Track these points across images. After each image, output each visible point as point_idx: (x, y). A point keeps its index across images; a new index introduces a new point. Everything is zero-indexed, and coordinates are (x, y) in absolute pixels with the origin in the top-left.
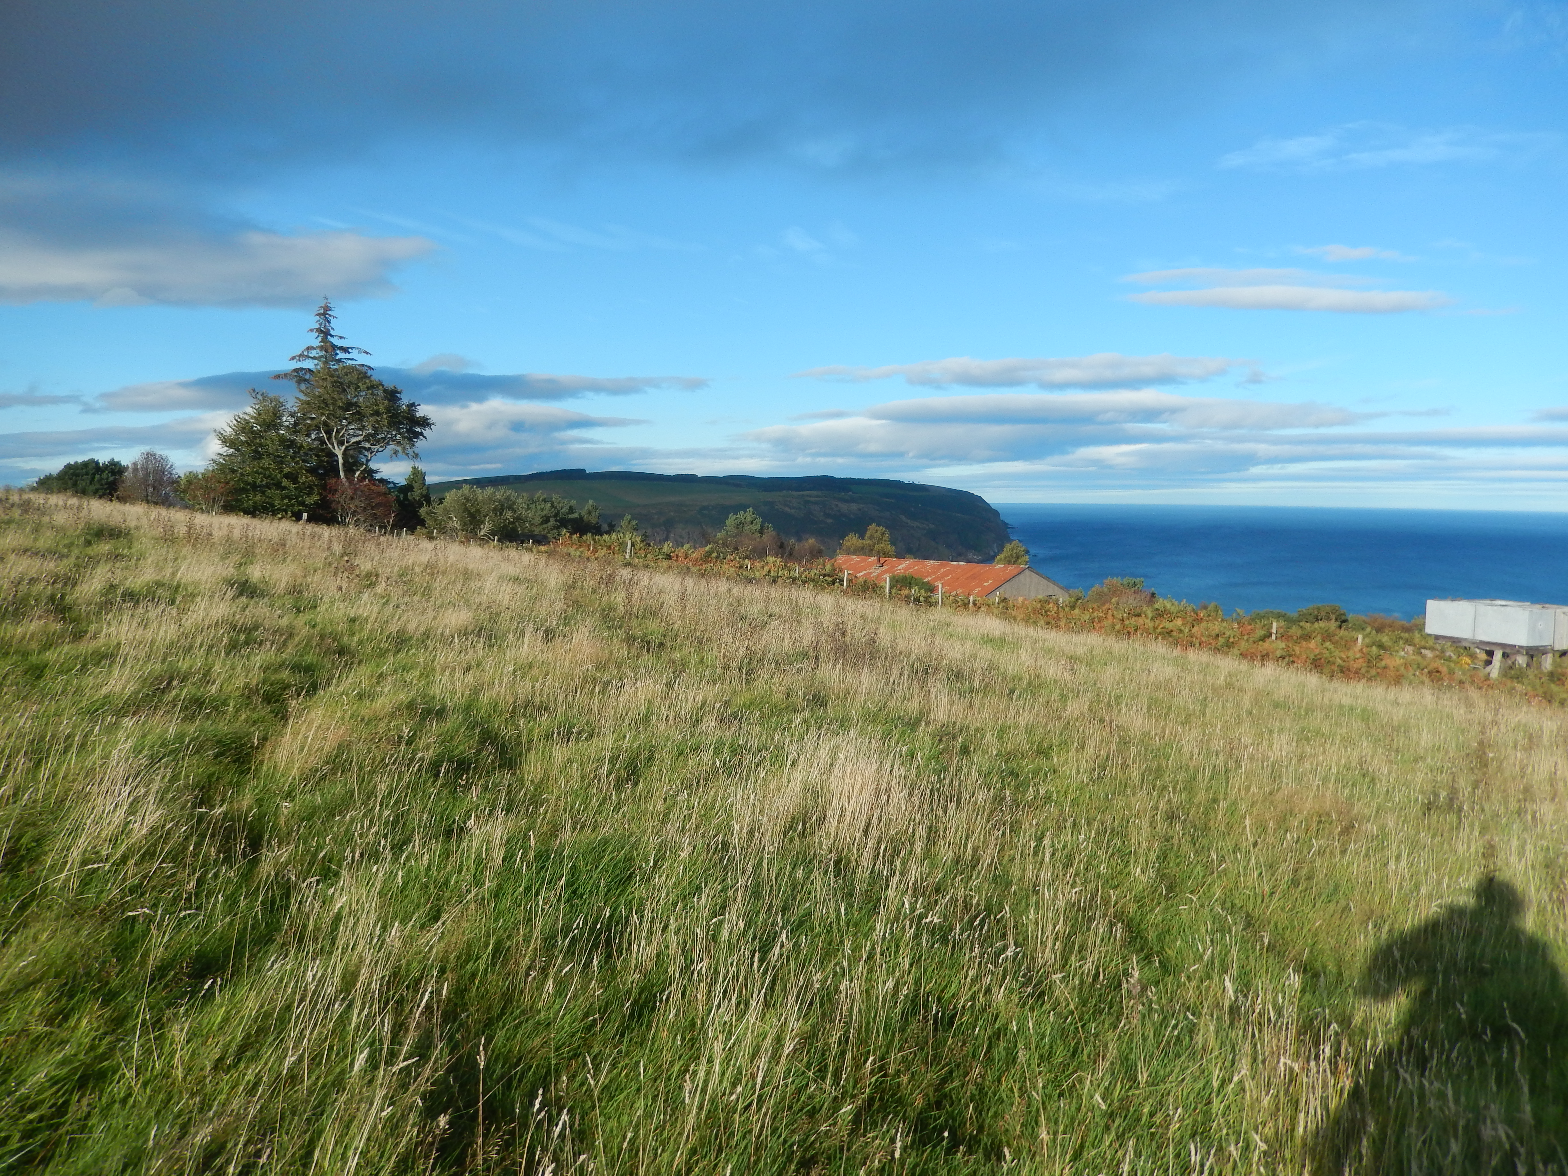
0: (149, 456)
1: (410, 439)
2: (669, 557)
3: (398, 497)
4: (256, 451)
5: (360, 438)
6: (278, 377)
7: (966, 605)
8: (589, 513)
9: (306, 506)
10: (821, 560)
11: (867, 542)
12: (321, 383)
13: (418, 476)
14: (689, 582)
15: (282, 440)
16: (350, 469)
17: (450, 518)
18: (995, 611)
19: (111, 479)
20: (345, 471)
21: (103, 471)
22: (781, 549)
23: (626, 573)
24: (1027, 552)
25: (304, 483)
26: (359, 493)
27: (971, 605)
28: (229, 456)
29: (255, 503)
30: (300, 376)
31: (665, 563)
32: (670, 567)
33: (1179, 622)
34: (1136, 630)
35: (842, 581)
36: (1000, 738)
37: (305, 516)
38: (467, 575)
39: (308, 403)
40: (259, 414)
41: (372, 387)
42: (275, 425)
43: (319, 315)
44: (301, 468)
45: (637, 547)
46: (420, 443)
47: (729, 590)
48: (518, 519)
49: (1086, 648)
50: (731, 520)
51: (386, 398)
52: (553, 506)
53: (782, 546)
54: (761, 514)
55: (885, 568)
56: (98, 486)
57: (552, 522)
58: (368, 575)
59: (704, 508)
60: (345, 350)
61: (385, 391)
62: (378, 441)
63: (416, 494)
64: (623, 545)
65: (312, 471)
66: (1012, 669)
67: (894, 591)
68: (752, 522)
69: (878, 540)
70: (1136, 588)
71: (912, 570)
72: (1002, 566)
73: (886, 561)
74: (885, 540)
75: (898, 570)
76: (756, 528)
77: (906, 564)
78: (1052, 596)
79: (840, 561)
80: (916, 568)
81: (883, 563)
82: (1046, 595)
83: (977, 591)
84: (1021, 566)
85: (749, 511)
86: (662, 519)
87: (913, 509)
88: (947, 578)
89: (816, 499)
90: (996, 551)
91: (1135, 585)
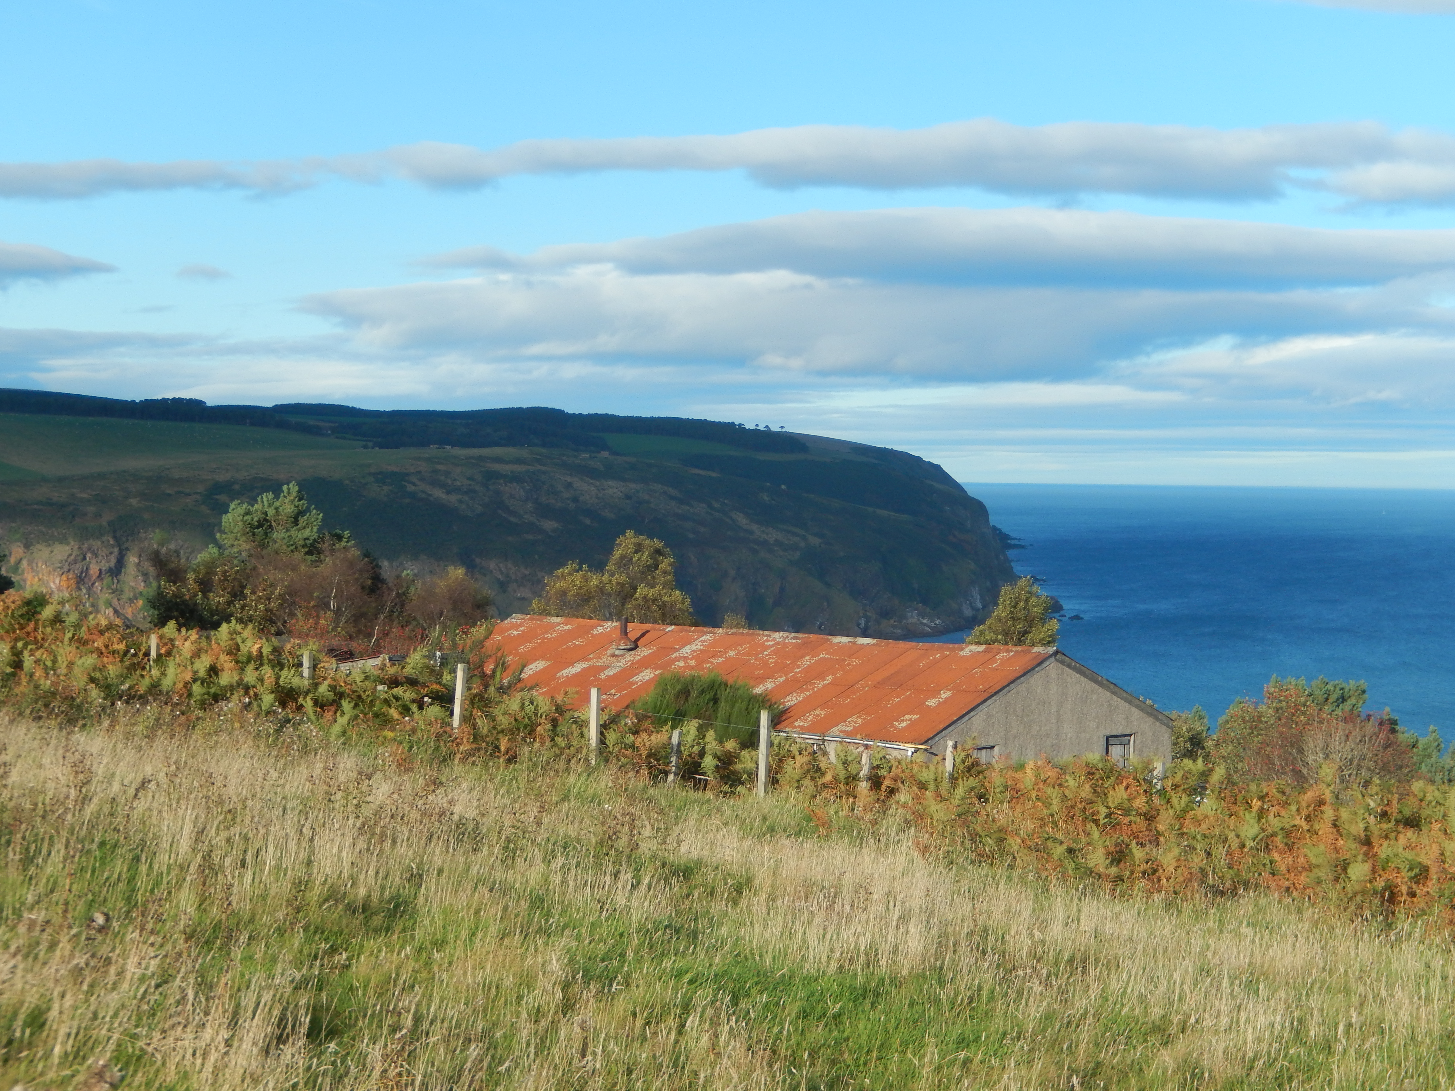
11: (613, 576)
24: (1056, 607)
27: (863, 788)
50: (237, 517)
53: (375, 587)
55: (643, 652)
67: (612, 737)
68: (295, 520)
69: (643, 573)
70: (1347, 706)
71: (721, 660)
72: (982, 648)
73: (648, 632)
74: (665, 572)
75: (678, 659)
76: (305, 536)
77: (704, 641)
78: (1125, 736)
79: (516, 633)
80: (732, 653)
81: (638, 639)
82: (1108, 734)
83: (904, 724)
84: (1036, 649)
85: (289, 489)
86: (107, 517)
87: (766, 497)
88: (820, 684)
89: (516, 467)
90: (979, 605)
91: (1345, 700)
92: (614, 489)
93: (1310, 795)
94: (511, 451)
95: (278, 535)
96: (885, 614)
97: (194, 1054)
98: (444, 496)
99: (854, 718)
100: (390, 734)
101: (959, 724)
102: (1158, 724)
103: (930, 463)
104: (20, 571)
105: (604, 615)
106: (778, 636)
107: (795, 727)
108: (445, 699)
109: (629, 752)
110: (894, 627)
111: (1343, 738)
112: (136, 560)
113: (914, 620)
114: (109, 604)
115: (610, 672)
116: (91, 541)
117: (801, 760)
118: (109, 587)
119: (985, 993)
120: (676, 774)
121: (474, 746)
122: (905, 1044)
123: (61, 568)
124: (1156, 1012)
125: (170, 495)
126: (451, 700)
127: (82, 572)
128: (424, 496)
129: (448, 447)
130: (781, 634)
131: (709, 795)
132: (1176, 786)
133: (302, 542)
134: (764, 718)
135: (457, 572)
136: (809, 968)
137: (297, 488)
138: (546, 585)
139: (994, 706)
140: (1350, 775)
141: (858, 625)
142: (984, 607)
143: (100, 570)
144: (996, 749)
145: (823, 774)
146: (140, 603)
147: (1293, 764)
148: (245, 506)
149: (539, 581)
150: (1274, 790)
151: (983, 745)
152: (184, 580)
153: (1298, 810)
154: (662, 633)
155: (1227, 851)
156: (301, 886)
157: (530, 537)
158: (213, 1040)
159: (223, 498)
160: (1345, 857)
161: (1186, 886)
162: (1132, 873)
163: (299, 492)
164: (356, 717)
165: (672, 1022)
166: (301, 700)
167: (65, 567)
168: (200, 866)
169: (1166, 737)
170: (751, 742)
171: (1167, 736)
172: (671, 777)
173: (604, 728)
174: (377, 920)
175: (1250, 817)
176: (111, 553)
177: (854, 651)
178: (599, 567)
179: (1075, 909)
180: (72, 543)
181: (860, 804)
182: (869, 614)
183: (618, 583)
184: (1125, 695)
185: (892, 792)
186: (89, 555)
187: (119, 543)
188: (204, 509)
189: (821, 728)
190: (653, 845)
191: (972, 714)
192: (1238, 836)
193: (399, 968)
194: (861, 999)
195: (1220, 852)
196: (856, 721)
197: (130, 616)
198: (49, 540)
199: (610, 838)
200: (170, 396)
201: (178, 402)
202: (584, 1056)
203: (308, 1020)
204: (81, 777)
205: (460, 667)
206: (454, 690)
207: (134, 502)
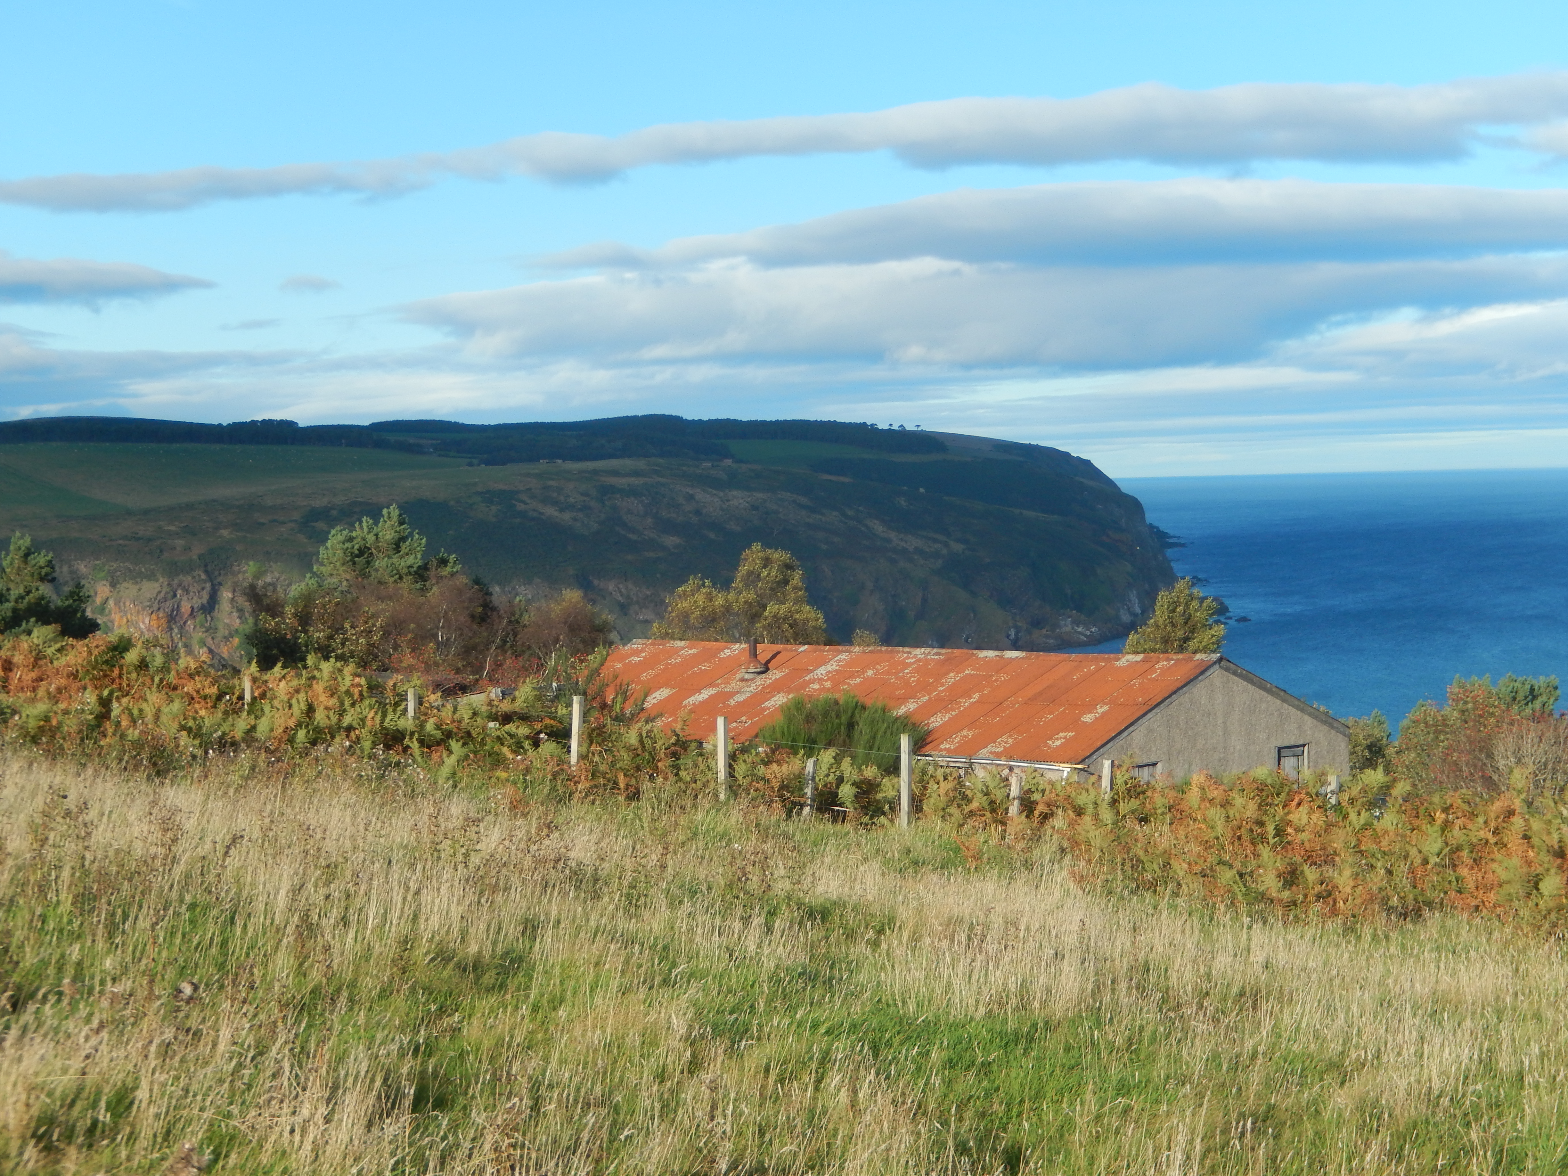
7: (996, 808)
11: (733, 597)
24: (1222, 610)
27: (1015, 810)
35: (564, 735)
50: (335, 543)
53: (485, 615)
55: (775, 675)
59: (314, 514)
67: (741, 769)
68: (397, 546)
69: (772, 589)
70: (1538, 704)
71: (858, 680)
72: (1139, 657)
73: (779, 653)
74: (795, 588)
75: (812, 681)
76: (409, 563)
77: (840, 661)
78: (1298, 746)
79: (637, 659)
80: (870, 673)
81: (768, 662)
82: (1279, 745)
83: (1058, 743)
84: (1199, 656)
85: (389, 513)
86: (197, 550)
87: (903, 502)
88: (966, 703)
89: (633, 480)
90: (1138, 610)
91: (1535, 697)
92: (739, 499)
93: (1498, 806)
94: (628, 463)
95: (381, 563)
96: (1037, 623)
97: (292, 1131)
98: (556, 514)
99: (1004, 738)
100: (503, 775)
101: (1117, 740)
102: (1333, 732)
103: (1078, 458)
104: (107, 611)
105: (734, 636)
106: (919, 652)
107: (941, 750)
108: (561, 735)
109: (760, 785)
110: (1047, 637)
111: (1536, 740)
112: (230, 595)
113: (1068, 629)
114: (203, 643)
115: (740, 698)
116: (181, 577)
117: (945, 786)
118: (202, 626)
119: (1147, 1034)
120: (812, 806)
121: (592, 783)
122: (1061, 1092)
123: (150, 607)
124: (1334, 1048)
125: (263, 524)
126: (567, 734)
127: (173, 611)
128: (535, 514)
129: (560, 461)
130: (923, 650)
131: (848, 827)
132: (1352, 801)
133: (405, 571)
134: (905, 742)
135: (572, 596)
136: (957, 1013)
137: (397, 512)
138: (669, 605)
139: (1155, 719)
140: (1544, 780)
141: (1008, 636)
142: (1143, 612)
143: (192, 608)
144: (1159, 766)
145: (970, 801)
146: (236, 641)
147: (1483, 770)
148: (345, 533)
149: (662, 602)
150: (1459, 801)
151: (1146, 761)
152: (282, 614)
153: (1486, 822)
154: (794, 653)
155: (1410, 868)
156: (406, 943)
157: (652, 554)
158: (313, 1115)
159: (321, 525)
160: (1538, 872)
161: (1366, 909)
162: (1306, 896)
163: (400, 515)
164: (467, 757)
165: (809, 1079)
166: (406, 741)
167: (155, 606)
168: (297, 926)
169: (1343, 747)
170: (893, 769)
171: (1343, 745)
172: (807, 810)
173: (732, 758)
174: (488, 978)
175: (1433, 831)
176: (203, 589)
177: (1002, 665)
178: (725, 584)
179: (1245, 936)
180: (161, 580)
181: (1011, 829)
182: (1020, 624)
183: (746, 602)
184: (1297, 703)
185: (1045, 817)
186: (179, 592)
187: (210, 577)
188: (302, 538)
189: (969, 750)
190: (787, 885)
191: (1131, 729)
192: (1420, 852)
193: (512, 1029)
194: (1013, 1046)
195: (1402, 868)
196: (1006, 741)
197: (225, 655)
198: (137, 577)
199: (739, 879)
200: (259, 418)
201: (268, 424)
202: (712, 1118)
203: (412, 1091)
204: (169, 834)
205: (576, 699)
206: (571, 725)
207: (225, 533)
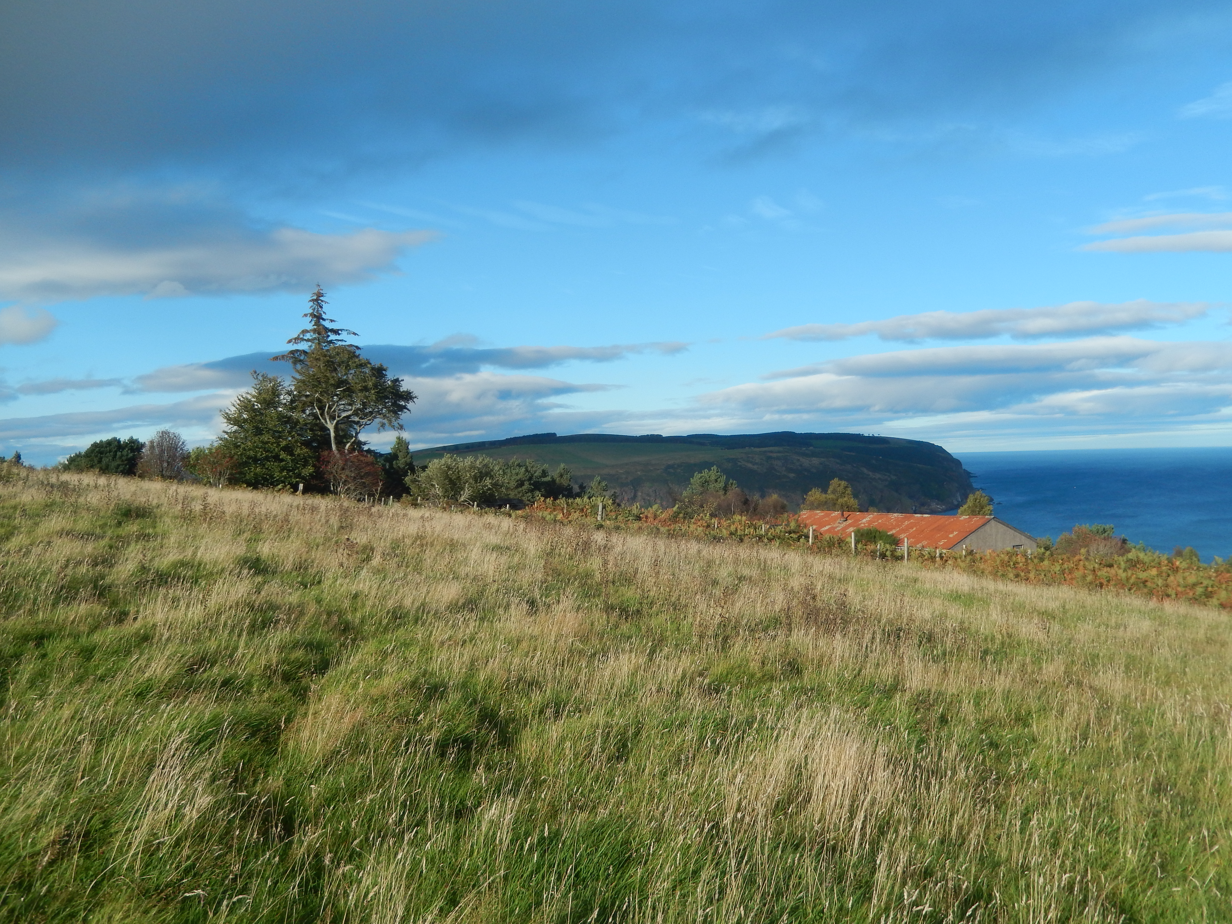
0: (164, 434)
1: (395, 413)
2: (638, 518)
3: (384, 466)
4: (257, 428)
5: (350, 413)
6: (276, 358)
7: (932, 558)
8: (561, 476)
9: (303, 478)
10: (786, 515)
11: (830, 496)
12: (315, 363)
13: (402, 444)
14: (661, 544)
15: (280, 416)
16: (340, 442)
17: (433, 485)
18: (962, 565)
19: (131, 455)
20: (336, 444)
21: (124, 449)
22: (746, 506)
23: (599, 537)
24: (991, 500)
25: (299, 455)
26: (349, 464)
27: (938, 559)
28: (235, 432)
29: (255, 474)
30: (295, 357)
31: (636, 525)
32: (640, 528)
33: (1154, 572)
34: (1109, 581)
35: (807, 537)
36: (977, 704)
37: (301, 486)
38: (453, 546)
39: (303, 382)
40: (260, 394)
41: (361, 365)
42: (274, 403)
43: (313, 300)
44: (296, 442)
45: (608, 509)
46: (404, 416)
47: (699, 552)
48: (495, 485)
49: (1057, 603)
50: (696, 479)
51: (374, 375)
52: (527, 470)
53: (746, 502)
54: (724, 471)
55: (849, 522)
56: (119, 462)
57: (527, 486)
58: (365, 548)
59: (669, 467)
60: (336, 332)
61: (373, 369)
62: (366, 415)
63: (401, 463)
64: (594, 507)
65: (307, 444)
66: (984, 629)
67: (859, 546)
68: (716, 480)
69: (842, 494)
70: (1106, 534)
71: (876, 523)
72: (967, 517)
73: (850, 515)
74: (849, 493)
75: (862, 523)
76: (721, 485)
77: (868, 517)
78: (1020, 545)
79: (806, 516)
80: (880, 521)
81: (847, 517)
82: (1014, 544)
83: (942, 543)
84: (985, 517)
85: (714, 468)
86: (630, 479)
87: (874, 462)
88: (911, 531)
89: (779, 454)
90: (960, 500)
91: (1105, 532)
92: (815, 461)
93: (1077, 557)
94: (776, 449)
95: (711, 486)
96: (923, 505)
98: (752, 466)
99: (924, 542)
100: (791, 549)
101: (961, 542)
102: (1031, 541)
103: (937, 445)
105: (835, 510)
109: (866, 551)
110: (927, 509)
112: (641, 494)
113: (934, 506)
115: (839, 529)
117: (917, 552)
120: (881, 558)
125: (652, 470)
131: (892, 563)
132: (1035, 557)
133: (720, 487)
135: (775, 496)
137: (716, 468)
139: (973, 536)
141: (912, 509)
142: (963, 501)
144: (977, 547)
145: (924, 556)
148: (699, 474)
151: (973, 546)
153: (1073, 563)
154: (856, 515)
155: (1051, 574)
159: (691, 471)
160: (1086, 575)
161: (1038, 583)
162: (1021, 579)
164: (780, 543)
171: (1033, 543)
176: (632, 492)
177: (923, 519)
178: (826, 491)
180: (618, 489)
182: (916, 504)
183: (832, 498)
184: (1020, 532)
185: (946, 561)
187: (634, 488)
191: (965, 539)
200: (649, 434)
201: (652, 436)
206: (809, 534)
207: (639, 473)
